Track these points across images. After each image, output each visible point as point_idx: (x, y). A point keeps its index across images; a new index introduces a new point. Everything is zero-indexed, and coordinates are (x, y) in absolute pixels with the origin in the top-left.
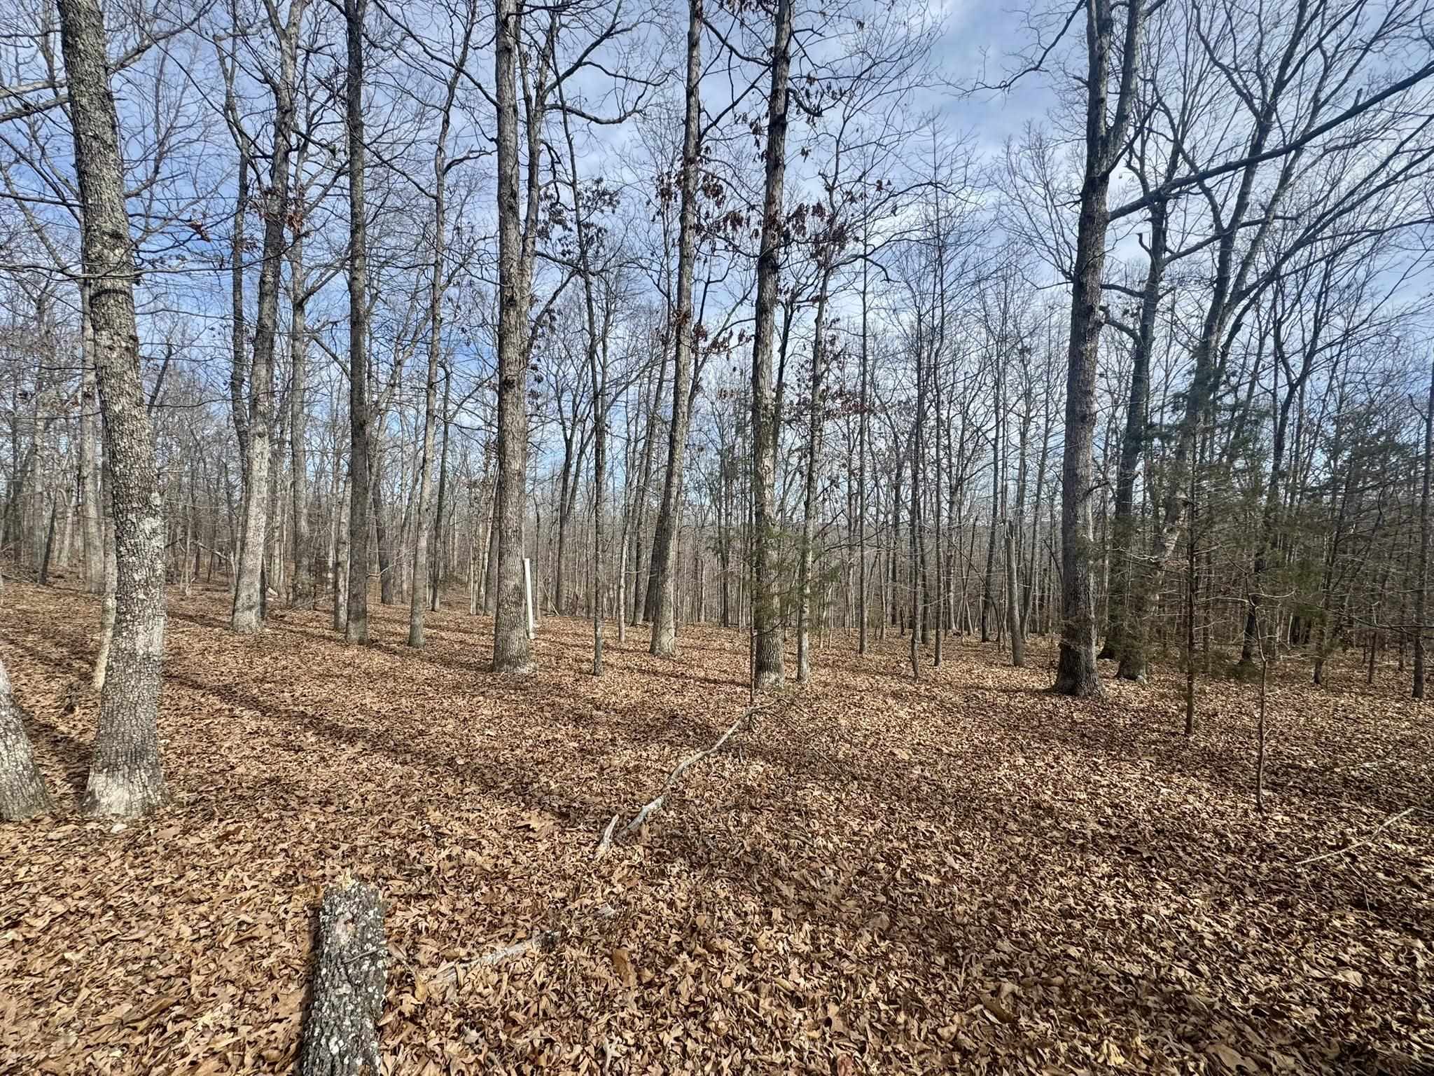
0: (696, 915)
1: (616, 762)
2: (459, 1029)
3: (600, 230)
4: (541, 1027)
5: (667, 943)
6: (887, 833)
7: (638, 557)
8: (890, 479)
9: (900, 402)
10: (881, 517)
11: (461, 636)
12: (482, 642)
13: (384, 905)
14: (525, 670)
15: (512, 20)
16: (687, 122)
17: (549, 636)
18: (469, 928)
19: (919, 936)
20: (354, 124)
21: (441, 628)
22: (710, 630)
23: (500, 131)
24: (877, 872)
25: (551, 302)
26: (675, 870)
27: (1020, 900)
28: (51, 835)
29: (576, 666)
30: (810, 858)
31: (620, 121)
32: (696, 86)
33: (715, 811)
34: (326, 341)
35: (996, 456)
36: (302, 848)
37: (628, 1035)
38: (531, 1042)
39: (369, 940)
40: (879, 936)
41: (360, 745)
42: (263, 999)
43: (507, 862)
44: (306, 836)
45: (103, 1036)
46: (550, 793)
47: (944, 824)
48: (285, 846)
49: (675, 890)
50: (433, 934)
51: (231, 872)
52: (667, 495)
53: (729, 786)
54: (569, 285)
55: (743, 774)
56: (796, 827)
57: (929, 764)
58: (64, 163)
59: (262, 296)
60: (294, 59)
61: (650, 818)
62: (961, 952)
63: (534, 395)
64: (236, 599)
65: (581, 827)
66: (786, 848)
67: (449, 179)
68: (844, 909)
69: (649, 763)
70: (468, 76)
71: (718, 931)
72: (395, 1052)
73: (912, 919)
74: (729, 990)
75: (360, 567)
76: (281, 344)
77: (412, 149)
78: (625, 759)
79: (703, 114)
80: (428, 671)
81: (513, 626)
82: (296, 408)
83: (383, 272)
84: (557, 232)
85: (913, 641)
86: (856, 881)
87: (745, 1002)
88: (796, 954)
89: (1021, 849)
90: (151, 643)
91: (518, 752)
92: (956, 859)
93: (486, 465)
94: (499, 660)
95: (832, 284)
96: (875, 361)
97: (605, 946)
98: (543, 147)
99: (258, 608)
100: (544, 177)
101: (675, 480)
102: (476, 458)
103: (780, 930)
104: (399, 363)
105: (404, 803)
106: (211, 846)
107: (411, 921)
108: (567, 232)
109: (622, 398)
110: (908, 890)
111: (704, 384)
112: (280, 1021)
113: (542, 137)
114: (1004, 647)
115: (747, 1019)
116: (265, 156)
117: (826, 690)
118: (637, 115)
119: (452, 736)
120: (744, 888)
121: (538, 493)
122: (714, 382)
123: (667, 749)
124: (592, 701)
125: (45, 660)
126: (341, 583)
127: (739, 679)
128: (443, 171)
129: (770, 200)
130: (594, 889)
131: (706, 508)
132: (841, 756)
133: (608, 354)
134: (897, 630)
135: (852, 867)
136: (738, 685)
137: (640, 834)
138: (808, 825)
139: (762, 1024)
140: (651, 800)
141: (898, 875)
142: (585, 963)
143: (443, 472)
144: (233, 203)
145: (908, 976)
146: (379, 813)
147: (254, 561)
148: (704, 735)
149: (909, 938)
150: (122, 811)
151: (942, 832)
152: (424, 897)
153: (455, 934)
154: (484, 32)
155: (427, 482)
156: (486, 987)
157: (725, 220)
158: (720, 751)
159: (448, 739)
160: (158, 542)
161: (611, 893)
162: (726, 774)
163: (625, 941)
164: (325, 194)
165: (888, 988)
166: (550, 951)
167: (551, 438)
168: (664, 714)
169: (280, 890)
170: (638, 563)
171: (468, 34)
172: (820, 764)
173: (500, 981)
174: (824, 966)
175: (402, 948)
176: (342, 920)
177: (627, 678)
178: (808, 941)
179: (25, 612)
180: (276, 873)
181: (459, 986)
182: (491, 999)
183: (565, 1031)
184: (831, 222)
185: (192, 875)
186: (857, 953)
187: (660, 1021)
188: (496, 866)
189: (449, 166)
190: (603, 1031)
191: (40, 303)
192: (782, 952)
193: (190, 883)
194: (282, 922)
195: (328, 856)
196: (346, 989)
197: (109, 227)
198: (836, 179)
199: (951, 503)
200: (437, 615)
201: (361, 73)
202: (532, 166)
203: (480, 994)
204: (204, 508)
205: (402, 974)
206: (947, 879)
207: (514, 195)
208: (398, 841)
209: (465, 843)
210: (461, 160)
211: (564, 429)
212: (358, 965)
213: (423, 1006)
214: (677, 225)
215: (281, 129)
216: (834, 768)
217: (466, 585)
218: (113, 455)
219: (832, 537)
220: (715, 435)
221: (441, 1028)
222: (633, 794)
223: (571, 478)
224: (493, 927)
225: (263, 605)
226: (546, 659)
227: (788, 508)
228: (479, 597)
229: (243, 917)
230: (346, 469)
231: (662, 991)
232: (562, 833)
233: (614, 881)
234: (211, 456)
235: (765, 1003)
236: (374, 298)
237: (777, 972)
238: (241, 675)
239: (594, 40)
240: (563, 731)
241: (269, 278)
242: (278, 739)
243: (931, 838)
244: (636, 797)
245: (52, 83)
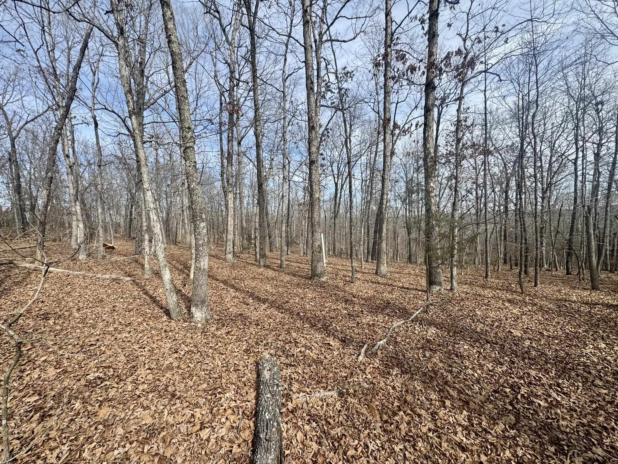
0: (406, 396)
1: (364, 321)
2: (309, 420)
3: (346, 90)
4: (340, 428)
5: (393, 405)
6: (510, 373)
7: (368, 232)
8: (501, 188)
9: (507, 146)
10: (497, 208)
11: (298, 265)
12: (307, 267)
13: (280, 366)
14: (324, 279)
15: (308, 9)
16: (386, 30)
17: (332, 266)
18: (310, 381)
19: (536, 432)
20: (254, 71)
21: (292, 262)
22: (403, 265)
23: (306, 57)
24: (505, 392)
25: (327, 125)
26: (395, 373)
27: (608, 427)
28: (183, 325)
29: (344, 278)
30: (464, 379)
31: (354, 38)
32: (390, 11)
33: (412, 348)
34: (248, 155)
35: (576, 169)
36: (251, 340)
37: (378, 442)
38: (337, 434)
39: (276, 379)
40: (509, 427)
41: (267, 305)
42: (243, 392)
43: (322, 357)
44: (252, 336)
45: (200, 393)
46: (337, 331)
47: (548, 373)
48: (246, 338)
49: (395, 382)
50: (297, 381)
51: (231, 345)
52: (381, 203)
53: (418, 338)
54: (334, 117)
55: (425, 333)
56: (456, 362)
57: (535, 340)
58: (173, 108)
59: (229, 141)
60: (234, 52)
61: (381, 348)
62: (566, 448)
63: (322, 166)
64: (226, 250)
65: (351, 347)
66: (451, 372)
67: (287, 83)
68: (486, 408)
69: (379, 323)
70: (293, 38)
71: (418, 405)
72: (287, 423)
73: (530, 422)
74: (425, 434)
75: (263, 238)
76: (235, 157)
77: (273, 75)
78: (368, 320)
79: (394, 23)
80: (287, 278)
81: (318, 261)
82: (240, 181)
83: (266, 125)
84: (329, 94)
85: (520, 273)
86: (492, 395)
87: (434, 442)
88: (460, 425)
89: (607, 397)
90: (204, 265)
91: (323, 312)
92: (558, 395)
93: (304, 196)
94: (313, 275)
95: (465, 90)
96: (492, 126)
97: (365, 400)
98: (322, 59)
99: (232, 253)
100: (323, 72)
101: (385, 197)
102: (301, 194)
103: (450, 411)
104: (273, 160)
105: (283, 328)
106: (224, 335)
107: (289, 374)
108: (333, 94)
109: (359, 162)
110: (526, 406)
111: (396, 151)
112: (249, 401)
113: (322, 55)
114: (583, 279)
115: (436, 450)
116: (227, 91)
117: (467, 296)
118: (362, 34)
119: (298, 304)
120: (429, 387)
121: (325, 206)
122: (401, 149)
123: (386, 318)
124: (352, 294)
125: (178, 269)
126: (257, 244)
127: (419, 288)
128: (285, 80)
129: (431, 54)
130: (358, 375)
131: (399, 208)
132: (478, 330)
133: (352, 144)
134: (508, 267)
135: (489, 388)
136: (419, 291)
137: (377, 354)
138: (462, 362)
139: (444, 455)
140: (381, 340)
141: (519, 397)
142: (357, 406)
143: (289, 200)
144: (218, 110)
145: (530, 452)
146: (275, 331)
147: (230, 237)
148: (404, 313)
149: (529, 432)
150: (200, 320)
151: (547, 378)
152: (293, 366)
153: (304, 382)
154: (298, 19)
155: (284, 205)
156: (318, 406)
157: (407, 71)
158: (412, 321)
159: (297, 305)
160: (205, 231)
161: (366, 377)
162: (417, 332)
163: (373, 400)
164: (245, 100)
165: (517, 456)
166: (342, 397)
167: (329, 183)
168: (384, 301)
169: (245, 354)
170: (368, 235)
171: (292, 21)
172: (467, 333)
173: (323, 405)
174: (476, 434)
175: (287, 384)
176: (266, 370)
177: (366, 285)
178: (466, 420)
179: (172, 254)
180: (244, 348)
181: (308, 404)
182: (320, 412)
183: (350, 433)
184: (465, 58)
185: (220, 344)
186: (496, 433)
187: (392, 439)
188: (318, 358)
189: (287, 78)
190: (366, 437)
191: (170, 155)
192: (452, 422)
193: (220, 347)
194: (247, 366)
195: (260, 344)
196: (269, 395)
197: (187, 126)
198: (467, 34)
199: (543, 198)
200: (289, 256)
201: (255, 50)
202: (318, 69)
203: (315, 408)
204: (215, 219)
205: (287, 394)
206: (553, 405)
207: (312, 83)
208: (282, 343)
209: (305, 346)
210: (291, 74)
211: (334, 179)
212: (273, 387)
213: (295, 408)
214: (382, 79)
215: (231, 78)
216: (475, 336)
217: (299, 244)
218: (192, 202)
219: (467, 219)
220: (402, 174)
221: (302, 418)
222: (373, 336)
223: (338, 199)
224: (318, 382)
225: (234, 252)
226: (331, 275)
227: (441, 206)
228: (304, 249)
229: (235, 362)
230: (256, 202)
231: (392, 426)
232: (343, 348)
233: (367, 373)
234: (216, 200)
235: (445, 445)
236: (263, 136)
237: (450, 431)
238: (229, 276)
239: (342, 6)
240: (341, 306)
241: (230, 135)
242: (241, 300)
243: (540, 381)
244: (374, 338)
245: (169, 83)
